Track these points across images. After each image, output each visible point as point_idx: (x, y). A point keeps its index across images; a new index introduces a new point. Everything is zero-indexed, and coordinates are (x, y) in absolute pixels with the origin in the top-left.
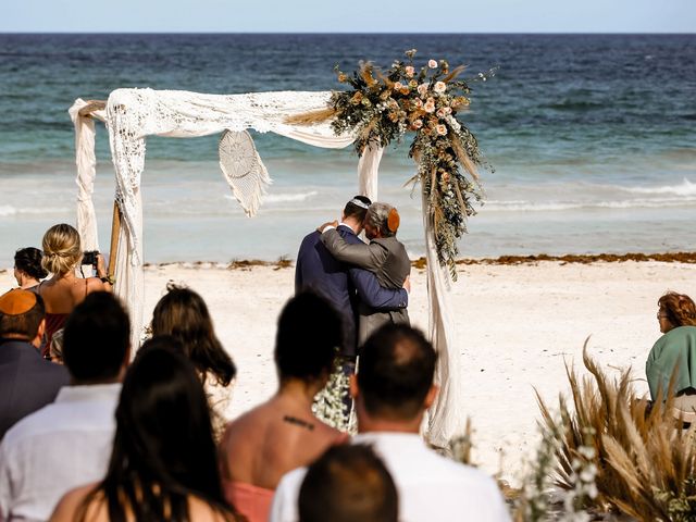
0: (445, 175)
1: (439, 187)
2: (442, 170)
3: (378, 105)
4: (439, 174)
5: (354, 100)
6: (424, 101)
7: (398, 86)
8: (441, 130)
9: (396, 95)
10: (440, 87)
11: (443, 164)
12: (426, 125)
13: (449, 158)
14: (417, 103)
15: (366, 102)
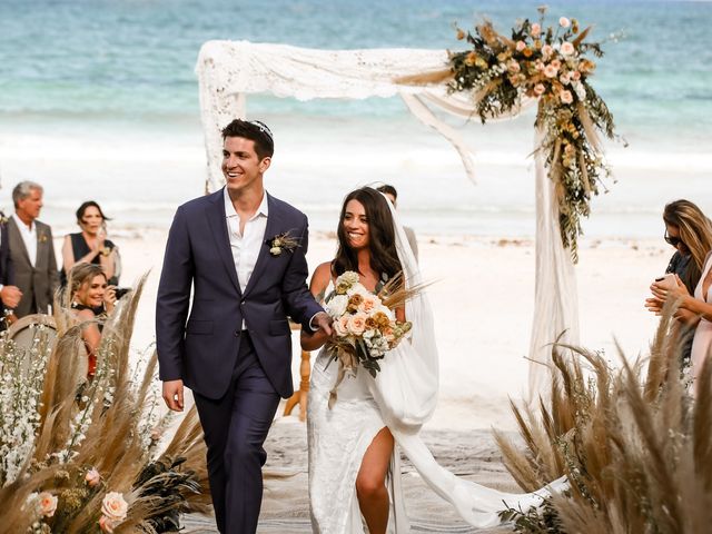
0: (569, 147)
1: (561, 160)
2: (565, 141)
3: (495, 67)
4: (563, 146)
5: (468, 61)
6: (546, 63)
7: (520, 46)
8: (567, 98)
9: (519, 57)
10: (566, 50)
11: (566, 135)
12: (548, 90)
13: (572, 129)
14: (538, 66)
15: (481, 63)
